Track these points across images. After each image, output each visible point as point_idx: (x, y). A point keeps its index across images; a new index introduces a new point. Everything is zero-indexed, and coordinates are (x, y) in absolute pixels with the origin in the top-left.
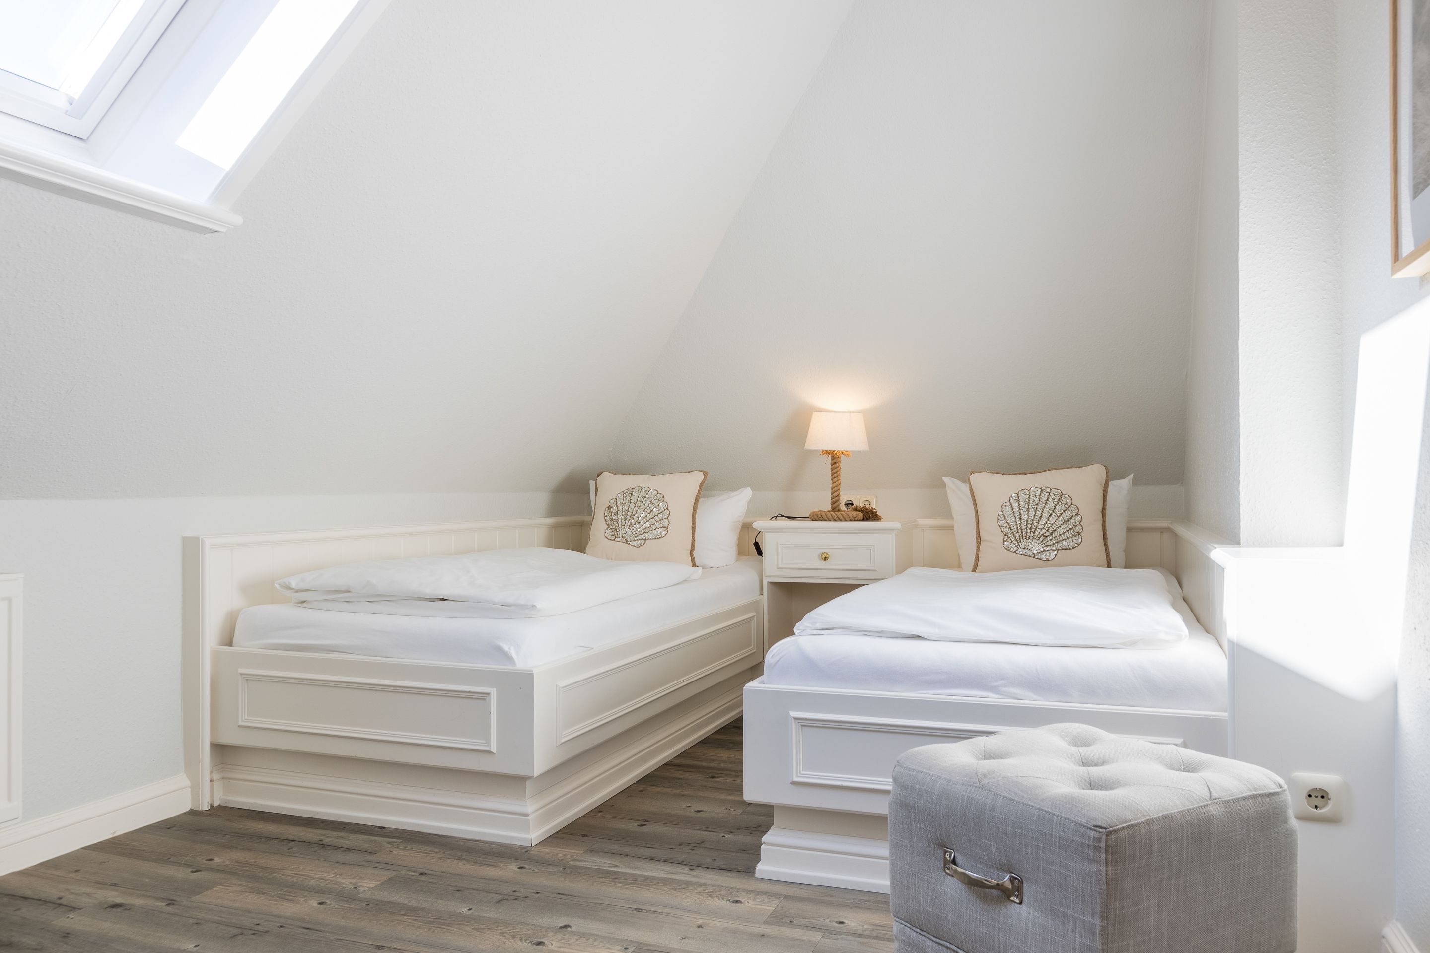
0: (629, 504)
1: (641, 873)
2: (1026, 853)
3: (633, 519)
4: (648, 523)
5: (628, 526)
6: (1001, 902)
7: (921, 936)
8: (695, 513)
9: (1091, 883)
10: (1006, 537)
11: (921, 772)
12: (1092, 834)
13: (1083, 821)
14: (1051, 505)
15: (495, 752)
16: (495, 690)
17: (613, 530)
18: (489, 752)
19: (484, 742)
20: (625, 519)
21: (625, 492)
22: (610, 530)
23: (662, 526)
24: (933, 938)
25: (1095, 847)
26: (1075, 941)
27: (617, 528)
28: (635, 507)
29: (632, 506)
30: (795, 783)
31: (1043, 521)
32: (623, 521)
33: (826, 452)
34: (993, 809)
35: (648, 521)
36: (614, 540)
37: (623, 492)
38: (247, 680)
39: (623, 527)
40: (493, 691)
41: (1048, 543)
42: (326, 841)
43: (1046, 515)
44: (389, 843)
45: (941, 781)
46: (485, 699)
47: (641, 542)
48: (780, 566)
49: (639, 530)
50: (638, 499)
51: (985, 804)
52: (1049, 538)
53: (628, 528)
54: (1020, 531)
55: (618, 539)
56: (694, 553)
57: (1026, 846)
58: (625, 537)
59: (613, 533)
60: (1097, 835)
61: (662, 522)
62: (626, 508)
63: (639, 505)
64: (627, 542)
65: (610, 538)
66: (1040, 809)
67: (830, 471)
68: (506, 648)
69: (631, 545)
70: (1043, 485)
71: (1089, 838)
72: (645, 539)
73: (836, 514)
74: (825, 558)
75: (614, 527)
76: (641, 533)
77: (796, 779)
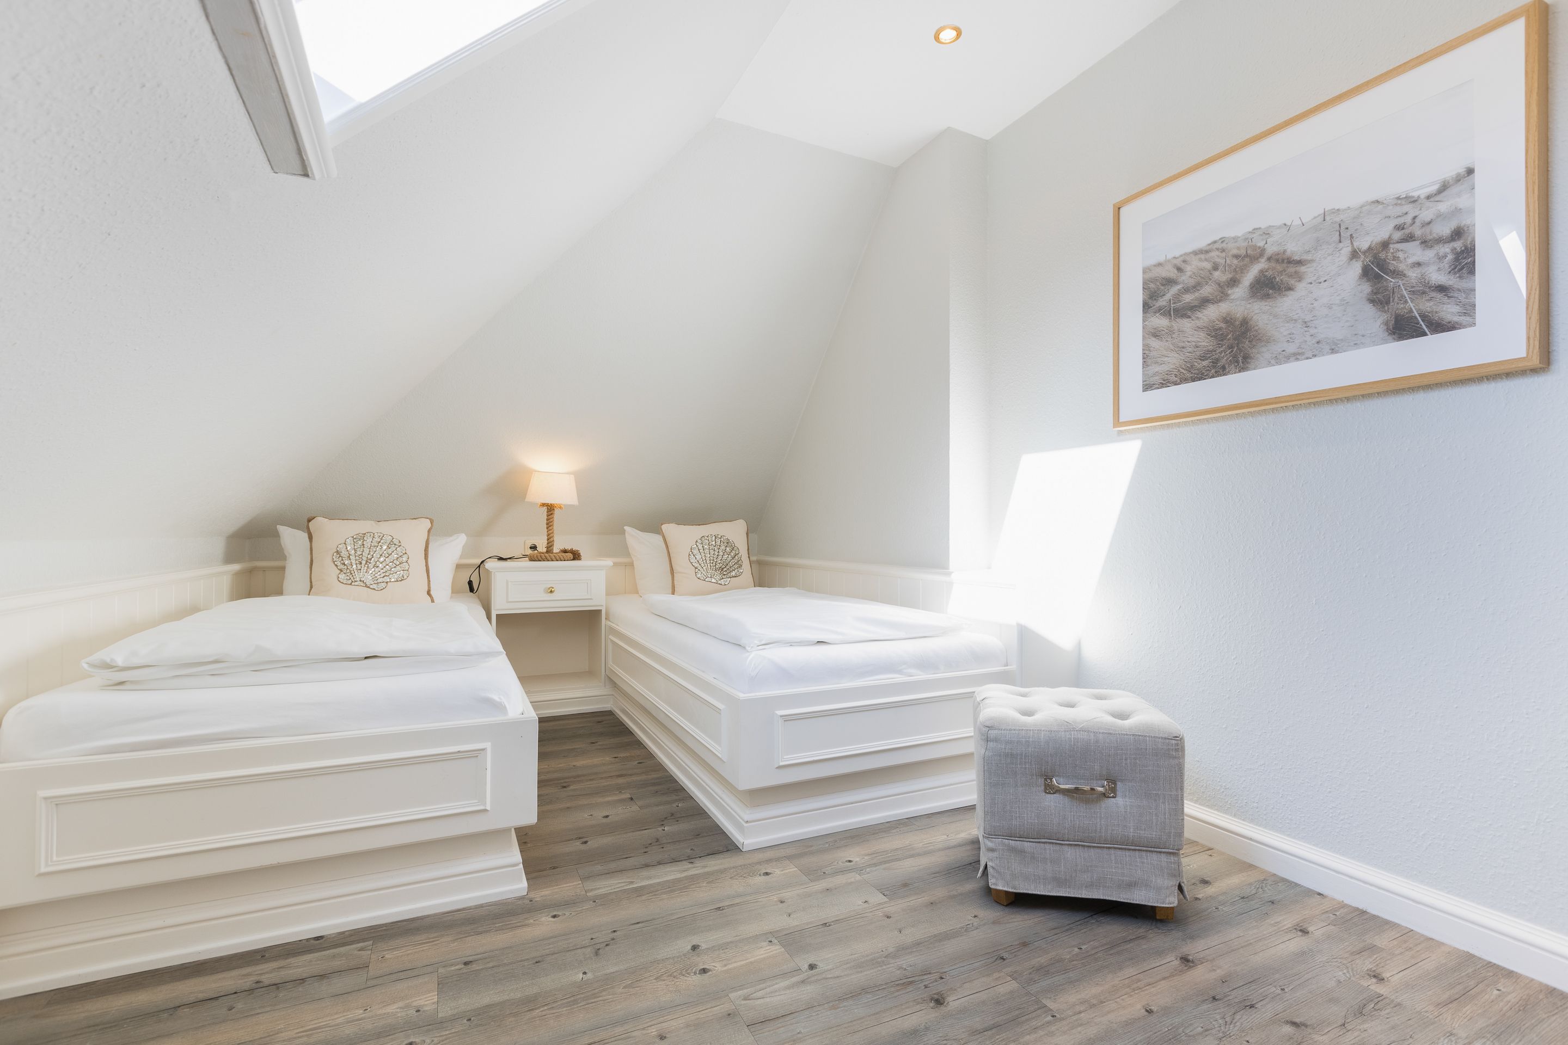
0: (362, 549)
1: (658, 881)
2: (1126, 764)
3: (370, 563)
4: (387, 567)
5: (365, 571)
6: (1100, 800)
7: (1018, 842)
8: (428, 557)
9: (1175, 771)
10: (697, 570)
11: (1022, 730)
12: (1174, 742)
13: (1166, 736)
14: (723, 547)
15: (489, 809)
16: (490, 743)
17: (348, 574)
18: (485, 811)
19: (476, 801)
20: (361, 563)
21: (355, 537)
22: (344, 575)
23: (403, 569)
24: (1032, 840)
25: (1176, 749)
26: (1165, 809)
27: (352, 572)
28: (370, 551)
29: (367, 551)
30: (780, 767)
31: (720, 557)
32: (358, 565)
33: (543, 505)
34: (1097, 742)
35: (387, 565)
36: (351, 584)
37: (353, 537)
38: (57, 805)
39: (359, 571)
40: (488, 745)
41: (725, 573)
42: (267, 979)
43: (721, 553)
44: (361, 949)
45: (1043, 733)
46: (477, 756)
47: (383, 585)
48: (510, 600)
49: (379, 574)
50: (372, 544)
51: (1090, 740)
52: (725, 570)
53: (366, 572)
54: (706, 565)
55: (356, 583)
56: (432, 593)
57: (1126, 759)
58: (363, 581)
59: (348, 578)
60: (1176, 742)
61: (401, 565)
62: (359, 553)
63: (374, 550)
64: (367, 586)
65: (345, 582)
66: (1133, 735)
67: (546, 521)
68: (496, 698)
69: (372, 589)
70: (716, 534)
71: (1172, 744)
72: (387, 582)
73: (550, 556)
74: (551, 591)
75: (348, 571)
76: (382, 576)
77: (782, 764)
